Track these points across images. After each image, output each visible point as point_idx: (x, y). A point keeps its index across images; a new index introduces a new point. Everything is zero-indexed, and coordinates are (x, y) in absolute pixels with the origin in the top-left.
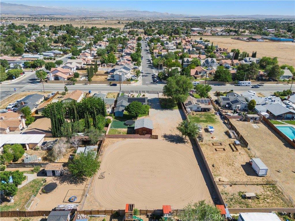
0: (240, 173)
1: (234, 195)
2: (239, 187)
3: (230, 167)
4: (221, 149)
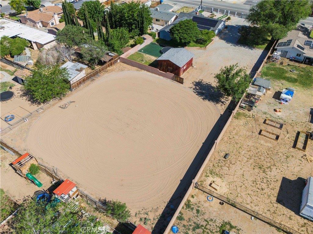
0: (264, 191)
1: (210, 223)
2: (237, 212)
3: (257, 170)
4: (273, 134)
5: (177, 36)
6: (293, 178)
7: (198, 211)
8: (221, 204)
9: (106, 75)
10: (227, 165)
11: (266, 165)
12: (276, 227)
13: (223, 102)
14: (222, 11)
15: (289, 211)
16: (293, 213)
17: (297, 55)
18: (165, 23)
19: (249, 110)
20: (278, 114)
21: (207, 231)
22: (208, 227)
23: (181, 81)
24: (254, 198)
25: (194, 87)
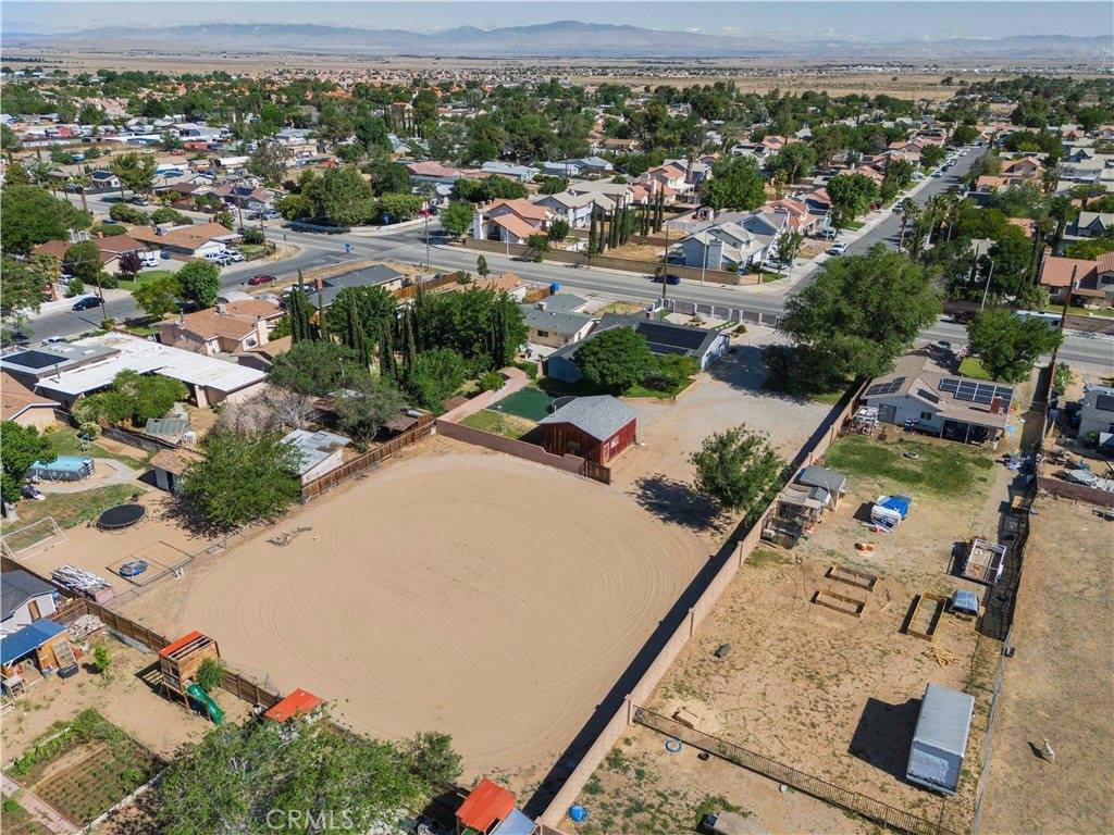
0: (818, 730)
1: (671, 799)
2: (742, 777)
3: (801, 683)
4: (849, 600)
5: (593, 369)
6: (895, 700)
7: (640, 774)
8: (704, 757)
9: (399, 464)
10: (722, 672)
11: (825, 671)
12: (845, 808)
13: (716, 528)
14: (722, 312)
15: (881, 773)
16: (891, 778)
17: (923, 415)
18: (562, 339)
19: (788, 547)
20: (866, 554)
21: (662, 817)
22: (666, 808)
23: (604, 477)
24: (790, 744)
25: (640, 492)
